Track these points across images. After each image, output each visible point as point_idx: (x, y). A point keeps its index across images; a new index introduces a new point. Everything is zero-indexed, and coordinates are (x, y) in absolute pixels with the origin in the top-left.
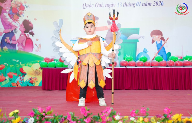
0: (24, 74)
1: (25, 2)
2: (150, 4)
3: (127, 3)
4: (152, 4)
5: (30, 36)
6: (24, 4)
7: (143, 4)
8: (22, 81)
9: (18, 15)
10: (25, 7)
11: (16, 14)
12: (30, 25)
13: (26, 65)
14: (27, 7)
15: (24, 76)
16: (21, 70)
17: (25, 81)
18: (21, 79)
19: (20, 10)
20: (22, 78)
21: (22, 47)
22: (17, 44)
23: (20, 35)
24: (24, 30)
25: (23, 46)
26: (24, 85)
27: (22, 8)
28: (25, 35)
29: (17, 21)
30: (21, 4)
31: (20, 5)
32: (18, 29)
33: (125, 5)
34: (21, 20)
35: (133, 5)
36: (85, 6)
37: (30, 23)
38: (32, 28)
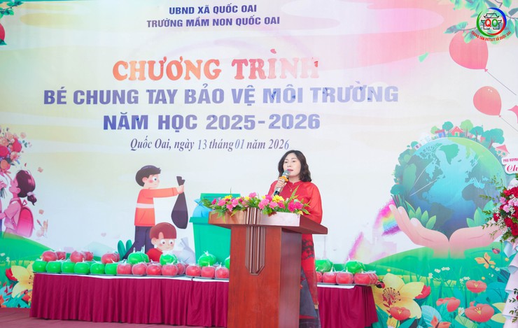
0: (13, 282)
1: (23, 136)
2: (262, 145)
3: (218, 141)
4: (267, 146)
5: (29, 205)
6: (20, 140)
7: (249, 145)
8: (9, 297)
9: (9, 161)
10: (23, 145)
11: (6, 159)
12: (30, 181)
13: (17, 264)
14: (26, 145)
15: (12, 286)
16: (9, 273)
17: (13, 295)
18: (6, 291)
19: (14, 151)
20: (9, 291)
21: (12, 227)
22: (3, 220)
23: (11, 202)
24: (17, 191)
25: (14, 224)
26: (12, 305)
27: (17, 147)
28: (19, 201)
29: (5, 172)
30: (16, 140)
31: (13, 140)
32: (7, 190)
33: (214, 145)
34: (14, 171)
35: (228, 146)
36: (135, 145)
37: (29, 177)
38: (32, 188)
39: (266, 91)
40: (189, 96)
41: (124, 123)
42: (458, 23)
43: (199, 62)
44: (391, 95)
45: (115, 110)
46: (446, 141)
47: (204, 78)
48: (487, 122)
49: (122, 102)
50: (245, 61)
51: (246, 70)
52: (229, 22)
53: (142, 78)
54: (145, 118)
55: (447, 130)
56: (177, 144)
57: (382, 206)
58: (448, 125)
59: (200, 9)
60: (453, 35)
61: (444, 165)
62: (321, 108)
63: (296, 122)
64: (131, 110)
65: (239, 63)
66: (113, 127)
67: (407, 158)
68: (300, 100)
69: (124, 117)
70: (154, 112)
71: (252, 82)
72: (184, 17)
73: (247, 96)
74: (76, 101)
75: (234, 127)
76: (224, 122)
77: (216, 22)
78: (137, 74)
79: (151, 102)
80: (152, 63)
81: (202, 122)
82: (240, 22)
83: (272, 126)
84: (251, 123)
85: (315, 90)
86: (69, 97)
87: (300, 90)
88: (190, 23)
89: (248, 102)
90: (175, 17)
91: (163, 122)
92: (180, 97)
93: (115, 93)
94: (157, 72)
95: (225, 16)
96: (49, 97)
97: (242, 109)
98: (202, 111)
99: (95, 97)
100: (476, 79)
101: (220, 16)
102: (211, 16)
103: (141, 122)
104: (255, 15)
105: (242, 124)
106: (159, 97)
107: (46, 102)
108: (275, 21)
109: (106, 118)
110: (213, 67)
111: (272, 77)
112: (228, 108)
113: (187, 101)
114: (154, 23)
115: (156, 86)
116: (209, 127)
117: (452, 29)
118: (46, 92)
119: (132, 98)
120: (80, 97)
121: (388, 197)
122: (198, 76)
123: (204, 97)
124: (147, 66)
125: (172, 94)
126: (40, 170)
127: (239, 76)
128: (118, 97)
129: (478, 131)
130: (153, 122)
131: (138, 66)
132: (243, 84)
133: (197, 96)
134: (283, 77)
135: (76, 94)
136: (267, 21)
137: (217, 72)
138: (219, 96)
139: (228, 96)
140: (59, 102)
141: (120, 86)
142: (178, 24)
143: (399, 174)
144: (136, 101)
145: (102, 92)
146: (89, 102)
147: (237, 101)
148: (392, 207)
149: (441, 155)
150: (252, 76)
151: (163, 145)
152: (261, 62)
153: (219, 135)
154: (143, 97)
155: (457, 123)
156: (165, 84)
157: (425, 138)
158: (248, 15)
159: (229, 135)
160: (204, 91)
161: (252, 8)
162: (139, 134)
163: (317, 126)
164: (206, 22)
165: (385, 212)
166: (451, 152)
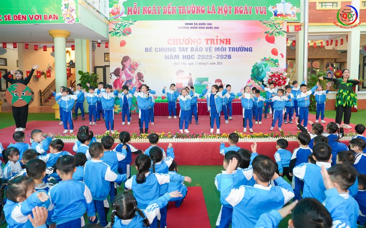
1: (139, 62)
2: (215, 64)
6: (138, 63)
7: (211, 63)
9: (135, 69)
14: (140, 65)
23: (136, 82)
24: (138, 78)
27: (137, 65)
28: (139, 82)
30: (136, 63)
32: (134, 78)
33: (200, 63)
34: (136, 72)
35: (205, 64)
36: (176, 64)
37: (142, 74)
38: (143, 77)
39: (215, 48)
40: (192, 49)
41: (172, 58)
42: (267, 31)
43: (195, 39)
44: (250, 50)
45: (169, 53)
46: (265, 62)
47: (196, 44)
48: (275, 57)
49: (171, 51)
50: (209, 40)
51: (209, 42)
52: (204, 28)
53: (177, 44)
54: (178, 56)
55: (265, 59)
56: (189, 63)
57: (248, 80)
58: (265, 58)
59: (195, 24)
60: (266, 34)
61: (264, 69)
62: (231, 53)
63: (224, 57)
64: (174, 54)
65: (207, 40)
66: (168, 59)
67: (255, 67)
68: (225, 51)
69: (171, 56)
70: (181, 54)
71: (212, 45)
72: (190, 26)
73: (210, 49)
74: (155, 51)
75: (206, 58)
76: (203, 57)
77: (200, 28)
78: (175, 43)
79: (180, 51)
80: (180, 40)
81: (196, 57)
82: (207, 28)
83: (217, 58)
84: (211, 57)
85: (230, 48)
86: (153, 50)
87: (225, 48)
88: (192, 28)
89: (210, 51)
90: (187, 26)
91: (184, 57)
92: (189, 50)
93: (168, 48)
94: (182, 42)
95: (202, 26)
96: (147, 50)
97: (208, 53)
98: (196, 54)
99: (162, 49)
100: (272, 46)
101: (201, 26)
102: (198, 26)
103: (177, 57)
104: (212, 26)
105: (208, 58)
106: (182, 50)
107: (146, 51)
108: (218, 28)
109: (166, 56)
110: (199, 41)
111: (217, 44)
112: (204, 53)
113: (191, 51)
114: (180, 28)
115: (182, 46)
116: (198, 58)
117: (266, 33)
118: (146, 48)
119: (174, 50)
120: (157, 50)
121: (250, 77)
122: (195, 44)
123: (197, 50)
124: (178, 41)
125: (187, 49)
126: (145, 72)
127: (207, 43)
128: (170, 50)
129: (272, 60)
130: (181, 57)
131: (175, 40)
132: (209, 46)
133: (195, 49)
134: (220, 44)
135: (155, 49)
136: (215, 28)
137: (201, 42)
138: (201, 50)
139: (204, 49)
140: (150, 51)
141: (170, 46)
142: (188, 28)
143: (253, 71)
144: (175, 51)
145: (164, 48)
146: (160, 51)
147: (207, 51)
148: (251, 80)
149: (263, 66)
150: (211, 44)
151: (185, 64)
152: (214, 40)
153: (201, 61)
154: (178, 50)
155: (267, 58)
156: (184, 46)
157: (259, 62)
158: (209, 26)
159: (205, 61)
160: (197, 48)
161: (210, 24)
162: (177, 61)
163: (230, 58)
164: (196, 28)
165: (249, 81)
166: (266, 65)
